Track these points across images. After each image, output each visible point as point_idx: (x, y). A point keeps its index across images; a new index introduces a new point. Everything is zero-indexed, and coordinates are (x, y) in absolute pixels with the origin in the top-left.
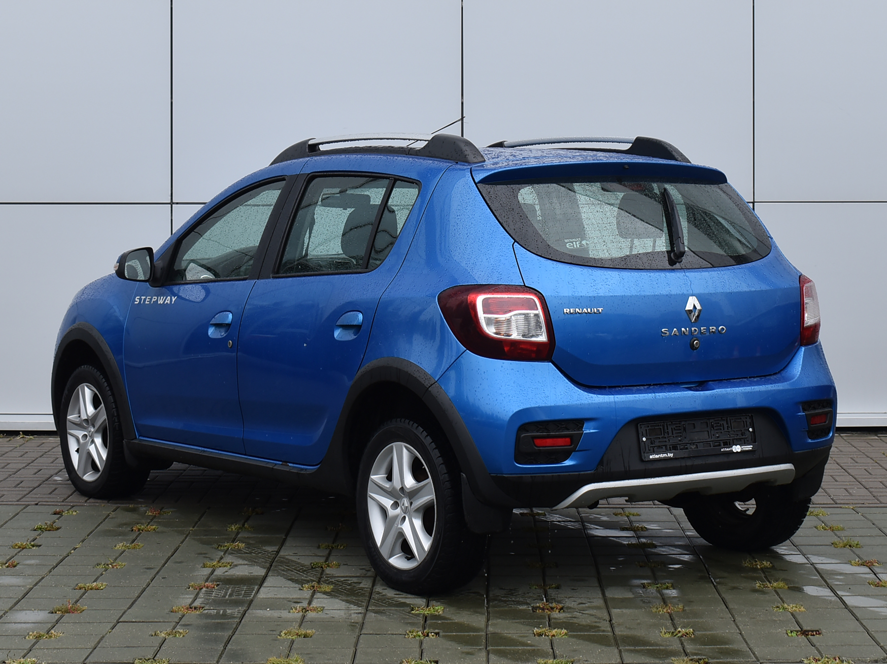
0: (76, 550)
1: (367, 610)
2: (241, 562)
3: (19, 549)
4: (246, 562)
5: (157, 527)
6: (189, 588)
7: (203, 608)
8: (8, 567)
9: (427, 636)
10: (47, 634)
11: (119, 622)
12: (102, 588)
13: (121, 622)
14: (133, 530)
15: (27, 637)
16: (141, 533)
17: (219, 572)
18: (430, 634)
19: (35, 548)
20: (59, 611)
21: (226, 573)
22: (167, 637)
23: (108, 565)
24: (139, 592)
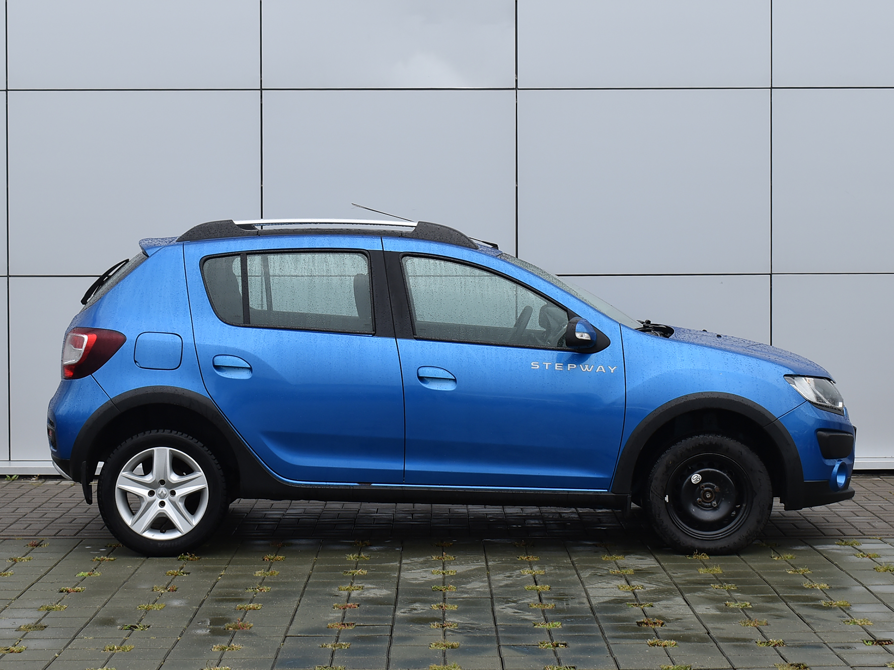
0: (222, 576)
1: (496, 625)
2: (370, 586)
3: (173, 576)
4: (375, 586)
5: (284, 557)
6: (334, 608)
7: (354, 624)
8: (169, 591)
9: (556, 647)
10: (228, 646)
11: (286, 637)
12: (258, 608)
13: (288, 636)
14: (264, 560)
15: (213, 649)
16: (272, 563)
17: (354, 594)
18: (559, 645)
19: (185, 575)
20: (230, 627)
21: (362, 596)
22: (334, 648)
23: (256, 589)
24: (293, 611)
